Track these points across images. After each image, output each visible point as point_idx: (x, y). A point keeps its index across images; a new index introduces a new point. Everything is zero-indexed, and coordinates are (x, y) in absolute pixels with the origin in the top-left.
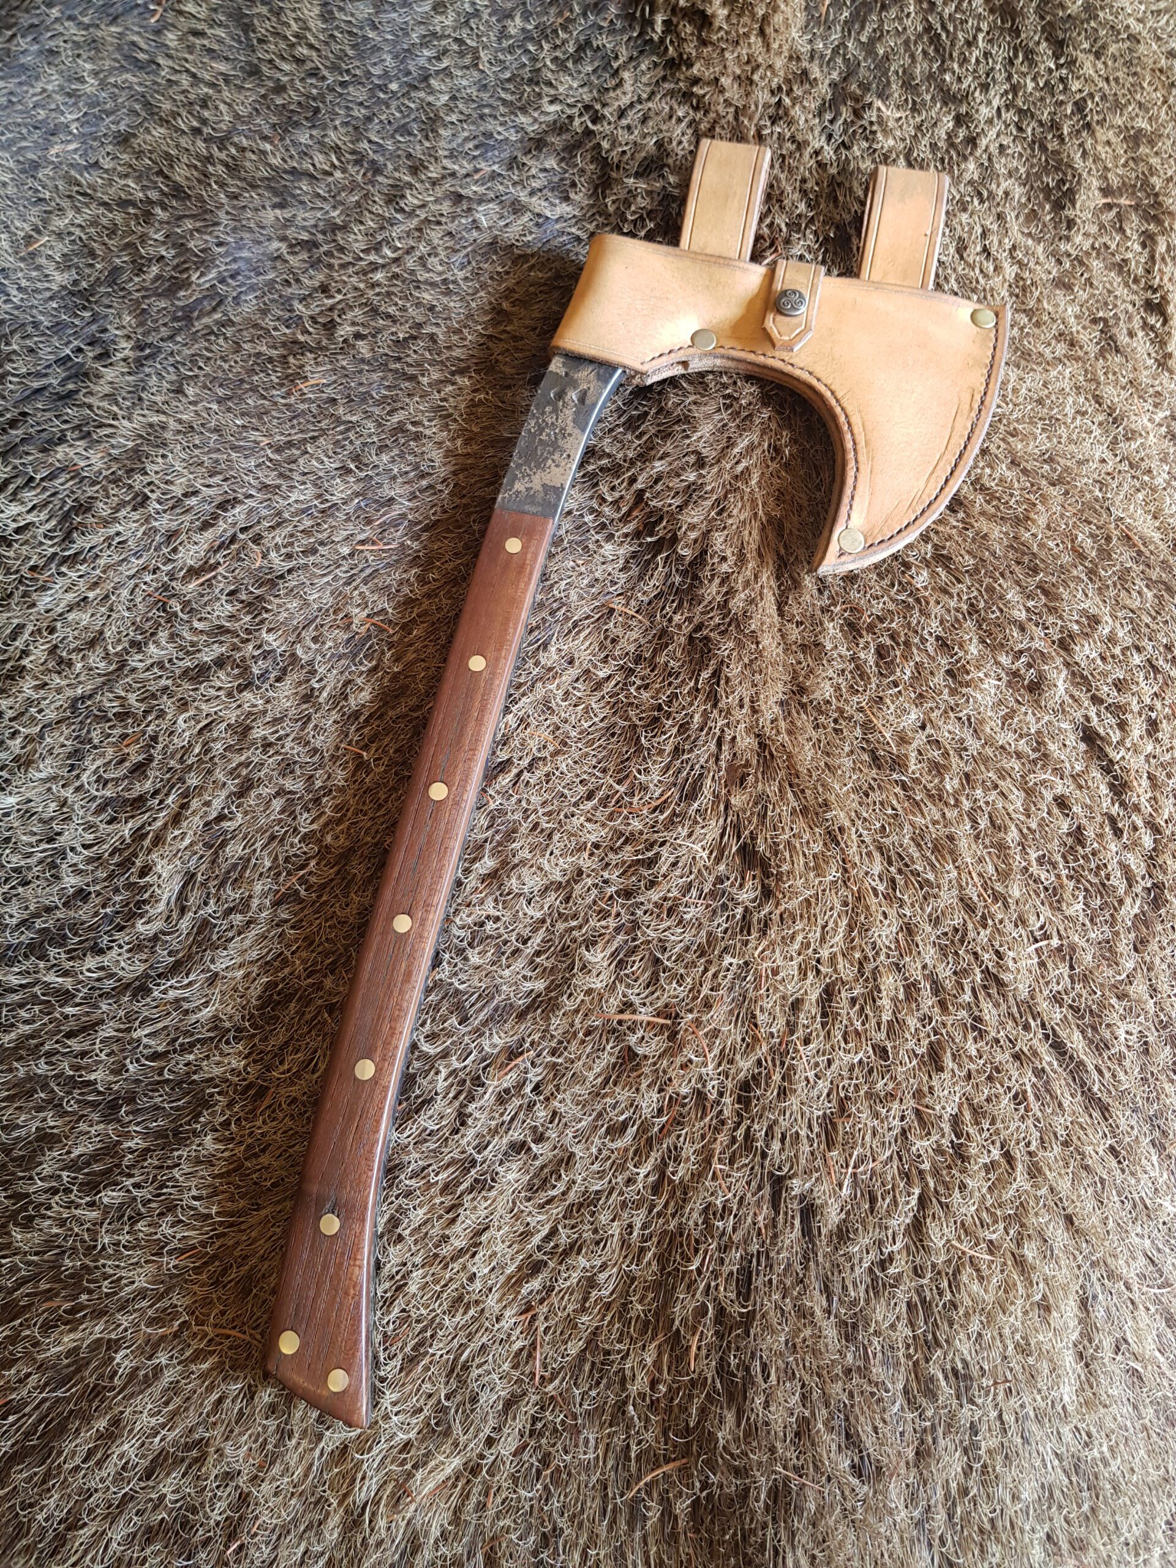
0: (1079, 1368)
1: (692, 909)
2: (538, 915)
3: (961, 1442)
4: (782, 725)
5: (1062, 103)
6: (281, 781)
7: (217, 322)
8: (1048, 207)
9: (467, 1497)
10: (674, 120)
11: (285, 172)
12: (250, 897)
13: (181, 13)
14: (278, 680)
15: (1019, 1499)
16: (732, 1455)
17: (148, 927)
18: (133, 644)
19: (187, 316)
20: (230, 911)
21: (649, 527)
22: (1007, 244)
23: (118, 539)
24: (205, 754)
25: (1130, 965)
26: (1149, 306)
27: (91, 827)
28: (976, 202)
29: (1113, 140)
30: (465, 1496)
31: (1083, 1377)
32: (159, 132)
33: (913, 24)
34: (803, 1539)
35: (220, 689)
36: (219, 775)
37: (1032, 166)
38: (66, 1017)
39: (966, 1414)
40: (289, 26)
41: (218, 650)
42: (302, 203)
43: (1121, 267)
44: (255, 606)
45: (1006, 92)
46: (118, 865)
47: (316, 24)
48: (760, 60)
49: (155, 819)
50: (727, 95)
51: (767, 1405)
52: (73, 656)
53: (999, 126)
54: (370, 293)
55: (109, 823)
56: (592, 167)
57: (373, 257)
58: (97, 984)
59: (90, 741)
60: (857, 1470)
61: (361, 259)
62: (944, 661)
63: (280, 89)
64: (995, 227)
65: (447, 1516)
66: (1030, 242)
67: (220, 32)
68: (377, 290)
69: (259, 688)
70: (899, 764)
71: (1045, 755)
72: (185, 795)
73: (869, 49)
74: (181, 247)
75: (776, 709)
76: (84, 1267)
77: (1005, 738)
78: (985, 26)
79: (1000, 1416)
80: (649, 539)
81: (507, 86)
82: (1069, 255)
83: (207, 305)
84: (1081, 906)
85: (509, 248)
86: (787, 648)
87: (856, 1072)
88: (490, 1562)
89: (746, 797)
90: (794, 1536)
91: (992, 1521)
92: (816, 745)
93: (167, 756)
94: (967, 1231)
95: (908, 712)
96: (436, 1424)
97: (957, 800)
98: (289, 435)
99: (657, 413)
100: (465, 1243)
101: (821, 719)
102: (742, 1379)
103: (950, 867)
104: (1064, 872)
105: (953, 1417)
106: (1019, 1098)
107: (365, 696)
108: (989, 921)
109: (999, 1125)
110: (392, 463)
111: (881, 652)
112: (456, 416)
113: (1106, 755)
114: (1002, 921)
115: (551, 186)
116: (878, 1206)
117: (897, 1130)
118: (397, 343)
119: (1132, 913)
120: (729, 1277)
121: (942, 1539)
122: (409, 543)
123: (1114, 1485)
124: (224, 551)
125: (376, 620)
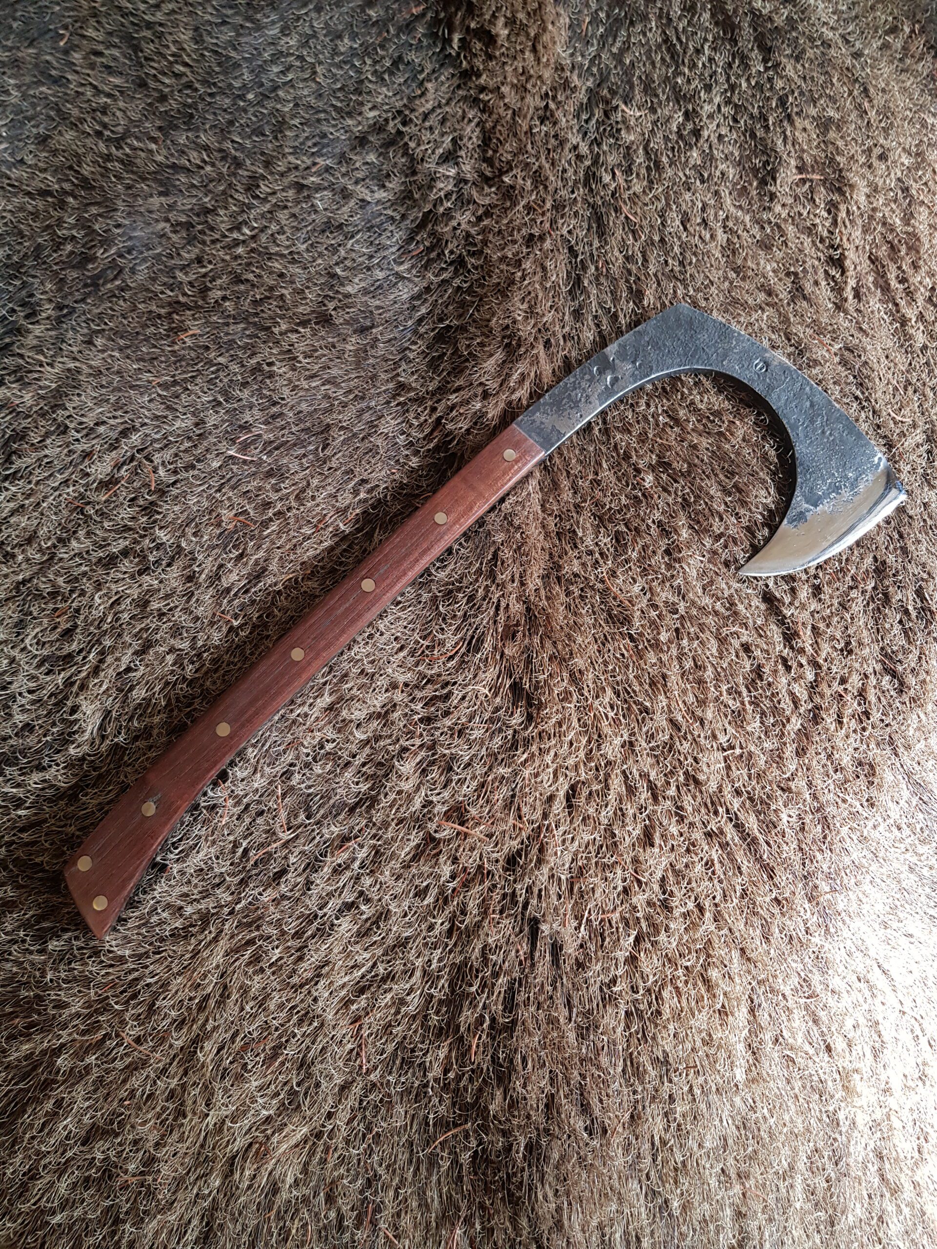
0: (749, 1056)
1: (476, 731)
2: (363, 737)
3: (663, 1108)
4: (543, 593)
5: (768, 99)
6: (172, 641)
7: (118, 287)
8: (755, 184)
9: (313, 1154)
10: (466, 120)
11: (168, 167)
13: (84, 36)
14: (169, 565)
15: (703, 1147)
16: (500, 1122)
17: (78, 750)
18: (60, 540)
19: (95, 283)
20: (137, 738)
22: (722, 215)
23: (46, 460)
24: (116, 621)
25: (793, 767)
26: (831, 260)
27: (33, 677)
28: (698, 182)
29: (808, 127)
30: (312, 1153)
31: (751, 1062)
32: (70, 135)
33: (655, 36)
34: (550, 1178)
35: (125, 573)
36: (127, 639)
37: (744, 150)
38: (20, 817)
39: (666, 1089)
40: (168, 47)
41: (123, 544)
42: (181, 191)
43: (810, 230)
44: (149, 509)
45: (726, 91)
46: (54, 705)
47: (190, 46)
48: (532, 72)
49: (80, 672)
50: (506, 101)
51: (524, 1086)
52: (16, 551)
53: (719, 118)
54: (234, 264)
55: (47, 674)
56: (403, 160)
57: (235, 235)
58: (42, 793)
59: (31, 613)
60: (589, 1130)
61: (227, 237)
62: (663, 544)
63: (163, 98)
64: (712, 202)
65: (299, 1168)
66: (740, 213)
67: (116, 52)
68: (239, 261)
69: (154, 572)
70: (627, 620)
71: (735, 613)
72: (102, 653)
73: (618, 58)
74: (89, 229)
75: (539, 582)
76: (37, 996)
77: (707, 601)
78: (710, 37)
79: (691, 1087)
81: (339, 94)
82: (770, 222)
83: (110, 274)
84: (758, 724)
85: (340, 226)
86: (547, 535)
87: (590, 847)
88: (330, 1199)
89: (517, 648)
90: (543, 1177)
91: (683, 1162)
92: (568, 607)
93: (88, 624)
94: (669, 960)
95: (635, 581)
96: (289, 1104)
97: (669, 648)
98: (173, 376)
99: (452, 354)
100: (309, 975)
101: (572, 588)
102: (507, 1068)
103: (662, 697)
104: (747, 699)
105: (657, 1091)
106: (709, 864)
107: (234, 577)
108: (689, 737)
109: (694, 884)
110: (252, 396)
111: (618, 537)
112: (301, 358)
113: (781, 612)
114: (699, 736)
115: (371, 176)
116: (606, 943)
117: (620, 889)
118: (255, 302)
119: (796, 728)
120: (498, 996)
121: (648, 1175)
122: (265, 458)
123: (771, 1135)
124: (125, 467)
125: (241, 518)
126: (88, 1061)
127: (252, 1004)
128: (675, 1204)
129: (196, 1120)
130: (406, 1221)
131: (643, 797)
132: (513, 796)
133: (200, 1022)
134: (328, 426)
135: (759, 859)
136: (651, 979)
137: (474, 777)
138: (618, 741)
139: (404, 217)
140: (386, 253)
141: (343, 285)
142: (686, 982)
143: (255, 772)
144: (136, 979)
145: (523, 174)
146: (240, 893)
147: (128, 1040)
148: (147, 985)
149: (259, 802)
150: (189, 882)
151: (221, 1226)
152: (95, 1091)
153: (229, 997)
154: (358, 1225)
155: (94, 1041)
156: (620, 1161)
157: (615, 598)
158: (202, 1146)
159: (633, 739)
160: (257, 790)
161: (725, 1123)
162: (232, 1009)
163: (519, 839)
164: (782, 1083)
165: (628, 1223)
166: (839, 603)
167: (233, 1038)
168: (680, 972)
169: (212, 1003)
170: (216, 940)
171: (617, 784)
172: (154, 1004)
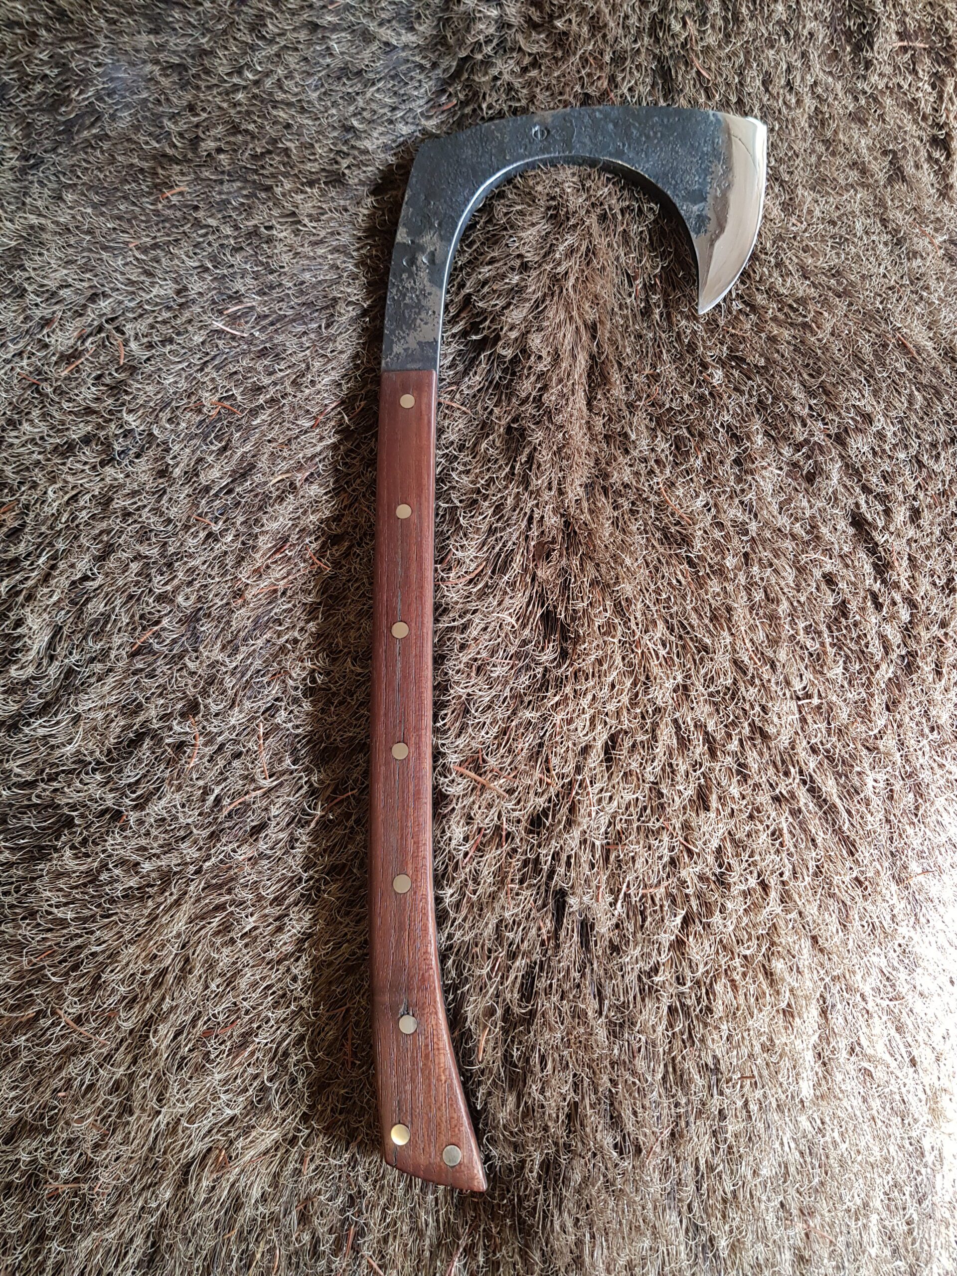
0: (820, 1070)
1: (499, 668)
3: (711, 1126)
4: (585, 504)
6: (138, 547)
7: (95, 136)
8: (848, 49)
9: (286, 1163)
12: (110, 648)
14: (138, 456)
15: (759, 1175)
16: (511, 1133)
17: (21, 672)
18: (10, 422)
19: (69, 128)
20: (92, 660)
21: (474, 327)
22: (810, 80)
24: (73, 521)
25: (881, 723)
26: (935, 141)
28: (783, 40)
30: (284, 1163)
31: (820, 1074)
34: (569, 1204)
35: (86, 463)
36: (83, 540)
37: (837, 11)
39: (715, 1103)
41: (84, 429)
42: (174, 29)
43: (911, 105)
44: (116, 389)
49: (27, 579)
51: (542, 1091)
54: (232, 112)
57: (236, 80)
60: (620, 1149)
61: (226, 81)
62: (733, 452)
64: (799, 64)
65: (267, 1180)
66: (830, 80)
68: (238, 109)
69: (119, 463)
70: (686, 541)
71: (817, 537)
72: (54, 557)
74: (64, 67)
75: (581, 491)
77: (783, 521)
79: (746, 1104)
80: (474, 337)
82: (866, 93)
83: (87, 120)
84: (841, 670)
85: (359, 73)
86: (593, 438)
87: (632, 809)
88: (304, 1218)
89: (551, 570)
90: (561, 1202)
91: (734, 1192)
92: (615, 523)
93: (38, 524)
94: (724, 947)
95: (697, 496)
96: (259, 1102)
97: (736, 575)
98: (155, 237)
99: (486, 223)
100: (290, 948)
101: (620, 501)
102: (523, 1068)
103: (726, 633)
104: (828, 641)
105: (704, 1105)
106: (776, 834)
107: (215, 473)
108: (757, 681)
109: (757, 857)
110: (246, 263)
111: (678, 442)
112: (306, 221)
113: (872, 539)
114: (769, 681)
115: (398, 17)
116: (647, 923)
117: (666, 859)
118: (255, 157)
119: (887, 677)
120: (514, 982)
121: (689, 1206)
122: (257, 334)
123: (842, 1164)
124: (90, 340)
125: (227, 404)
126: (15, 1042)
127: (218, 981)
128: (723, 1243)
129: (145, 1117)
130: (394, 1248)
131: (698, 751)
132: (541, 745)
133: (154, 1001)
134: (335, 300)
135: (838, 832)
136: (702, 969)
137: (494, 722)
138: (670, 684)
139: (435, 65)
140: (413, 105)
141: (359, 138)
142: (744, 975)
143: (232, 707)
144: (78, 947)
145: (579, 19)
146: (209, 849)
147: (65, 1019)
148: (92, 954)
149: (236, 742)
150: (148, 834)
151: (169, 1246)
152: (24, 1079)
153: (190, 972)
154: (337, 1250)
155: (24, 1019)
156: (656, 1187)
157: (673, 514)
158: (151, 1150)
159: (689, 682)
160: (234, 727)
161: (786, 1148)
162: (194, 986)
163: (545, 797)
164: (857, 1102)
165: (664, 1263)
166: (942, 532)
167: (194, 1023)
168: (737, 962)
169: (170, 978)
170: (177, 903)
171: (666, 735)
172: (100, 977)
